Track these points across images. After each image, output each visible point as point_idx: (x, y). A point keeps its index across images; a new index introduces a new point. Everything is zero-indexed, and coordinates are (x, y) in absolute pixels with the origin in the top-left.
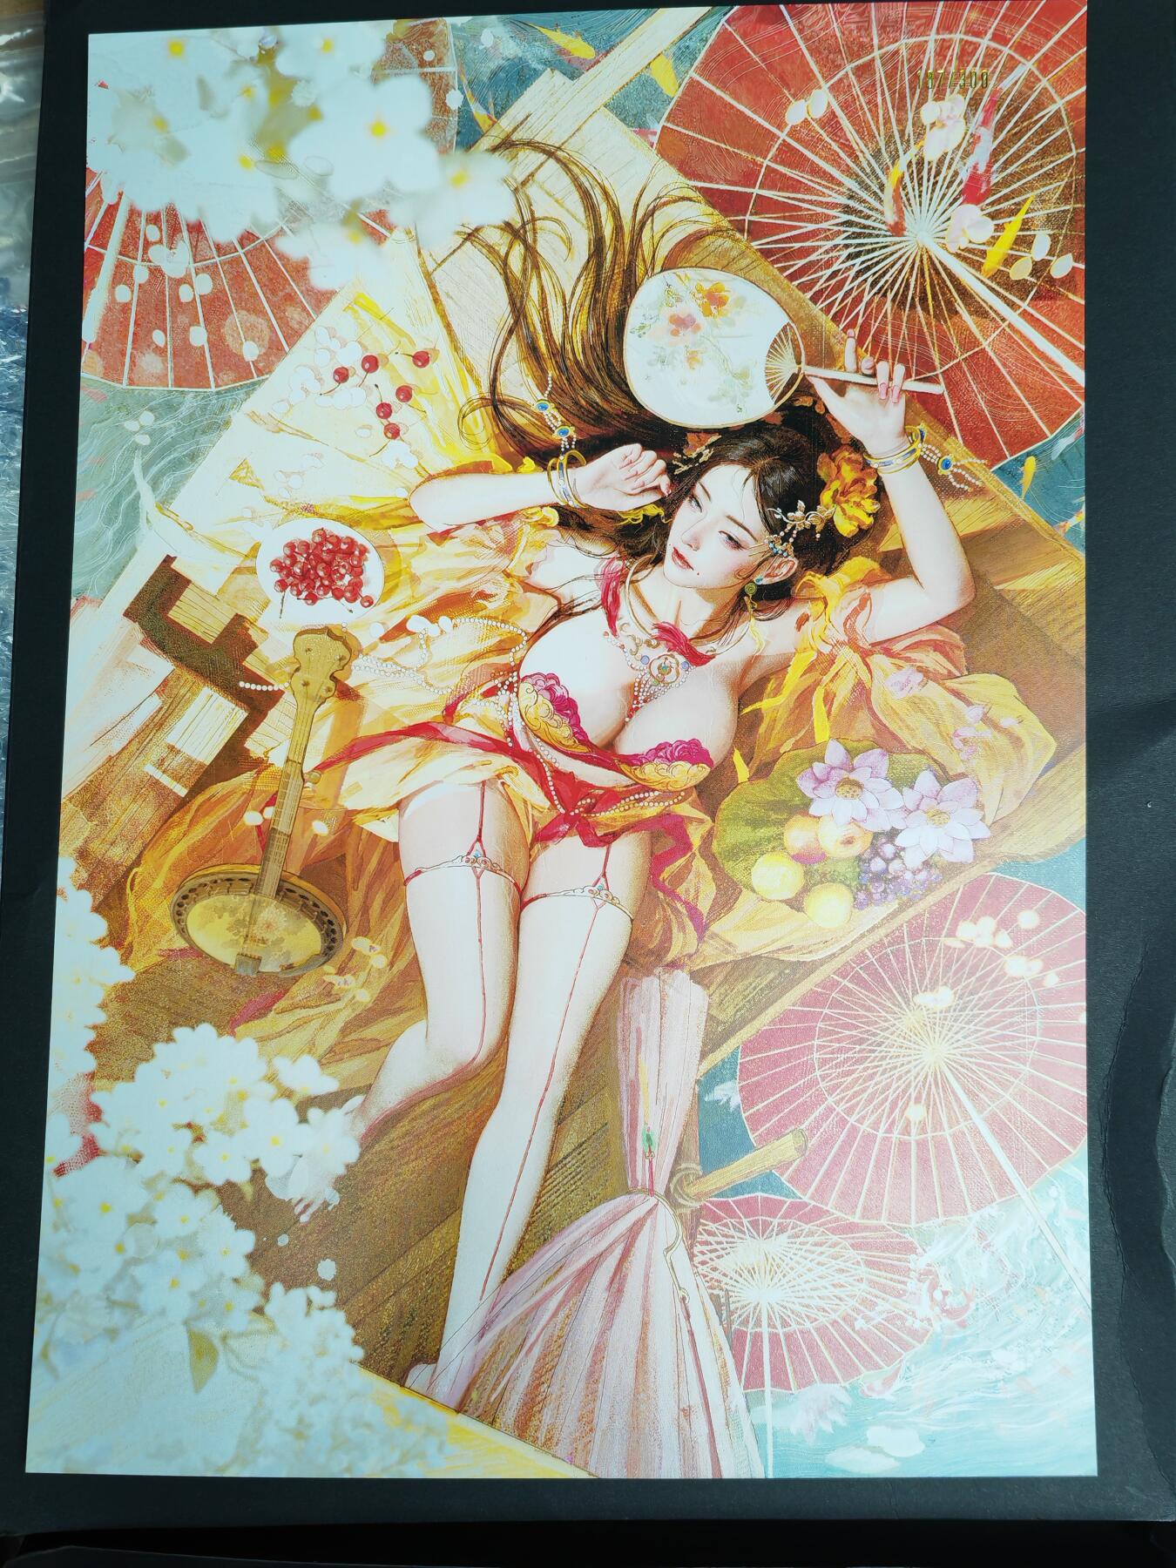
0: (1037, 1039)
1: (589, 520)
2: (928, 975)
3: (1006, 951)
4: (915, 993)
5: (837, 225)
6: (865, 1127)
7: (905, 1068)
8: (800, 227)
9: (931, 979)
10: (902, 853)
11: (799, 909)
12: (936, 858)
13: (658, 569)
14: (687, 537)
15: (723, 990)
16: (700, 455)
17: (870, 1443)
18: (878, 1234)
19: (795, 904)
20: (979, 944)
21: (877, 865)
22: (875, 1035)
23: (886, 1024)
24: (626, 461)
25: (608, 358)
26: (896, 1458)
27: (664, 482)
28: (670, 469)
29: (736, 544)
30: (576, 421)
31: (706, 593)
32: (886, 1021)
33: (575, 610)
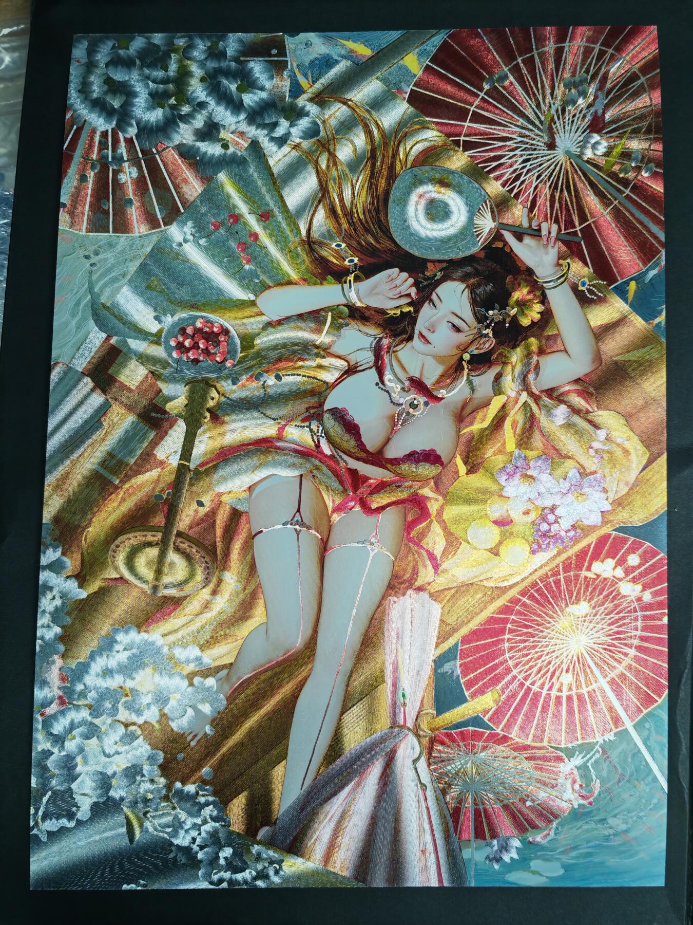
0: (639, 633)
1: (367, 314)
2: (575, 594)
3: (620, 580)
4: (567, 605)
5: (516, 143)
6: (535, 688)
7: (560, 652)
8: (494, 144)
9: (576, 597)
10: (559, 520)
11: (497, 554)
12: (580, 523)
13: (409, 344)
14: (427, 324)
15: (450, 605)
16: (435, 275)
17: (532, 869)
18: (542, 751)
19: (495, 552)
20: (605, 575)
21: (544, 527)
22: (542, 631)
23: (549, 625)
24: (390, 279)
25: (379, 218)
26: (547, 877)
27: (413, 291)
28: (416, 284)
29: (457, 329)
30: (359, 254)
31: (440, 359)
32: (549, 623)
33: (358, 369)
